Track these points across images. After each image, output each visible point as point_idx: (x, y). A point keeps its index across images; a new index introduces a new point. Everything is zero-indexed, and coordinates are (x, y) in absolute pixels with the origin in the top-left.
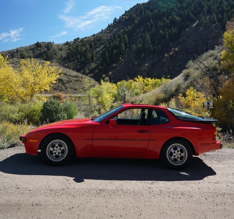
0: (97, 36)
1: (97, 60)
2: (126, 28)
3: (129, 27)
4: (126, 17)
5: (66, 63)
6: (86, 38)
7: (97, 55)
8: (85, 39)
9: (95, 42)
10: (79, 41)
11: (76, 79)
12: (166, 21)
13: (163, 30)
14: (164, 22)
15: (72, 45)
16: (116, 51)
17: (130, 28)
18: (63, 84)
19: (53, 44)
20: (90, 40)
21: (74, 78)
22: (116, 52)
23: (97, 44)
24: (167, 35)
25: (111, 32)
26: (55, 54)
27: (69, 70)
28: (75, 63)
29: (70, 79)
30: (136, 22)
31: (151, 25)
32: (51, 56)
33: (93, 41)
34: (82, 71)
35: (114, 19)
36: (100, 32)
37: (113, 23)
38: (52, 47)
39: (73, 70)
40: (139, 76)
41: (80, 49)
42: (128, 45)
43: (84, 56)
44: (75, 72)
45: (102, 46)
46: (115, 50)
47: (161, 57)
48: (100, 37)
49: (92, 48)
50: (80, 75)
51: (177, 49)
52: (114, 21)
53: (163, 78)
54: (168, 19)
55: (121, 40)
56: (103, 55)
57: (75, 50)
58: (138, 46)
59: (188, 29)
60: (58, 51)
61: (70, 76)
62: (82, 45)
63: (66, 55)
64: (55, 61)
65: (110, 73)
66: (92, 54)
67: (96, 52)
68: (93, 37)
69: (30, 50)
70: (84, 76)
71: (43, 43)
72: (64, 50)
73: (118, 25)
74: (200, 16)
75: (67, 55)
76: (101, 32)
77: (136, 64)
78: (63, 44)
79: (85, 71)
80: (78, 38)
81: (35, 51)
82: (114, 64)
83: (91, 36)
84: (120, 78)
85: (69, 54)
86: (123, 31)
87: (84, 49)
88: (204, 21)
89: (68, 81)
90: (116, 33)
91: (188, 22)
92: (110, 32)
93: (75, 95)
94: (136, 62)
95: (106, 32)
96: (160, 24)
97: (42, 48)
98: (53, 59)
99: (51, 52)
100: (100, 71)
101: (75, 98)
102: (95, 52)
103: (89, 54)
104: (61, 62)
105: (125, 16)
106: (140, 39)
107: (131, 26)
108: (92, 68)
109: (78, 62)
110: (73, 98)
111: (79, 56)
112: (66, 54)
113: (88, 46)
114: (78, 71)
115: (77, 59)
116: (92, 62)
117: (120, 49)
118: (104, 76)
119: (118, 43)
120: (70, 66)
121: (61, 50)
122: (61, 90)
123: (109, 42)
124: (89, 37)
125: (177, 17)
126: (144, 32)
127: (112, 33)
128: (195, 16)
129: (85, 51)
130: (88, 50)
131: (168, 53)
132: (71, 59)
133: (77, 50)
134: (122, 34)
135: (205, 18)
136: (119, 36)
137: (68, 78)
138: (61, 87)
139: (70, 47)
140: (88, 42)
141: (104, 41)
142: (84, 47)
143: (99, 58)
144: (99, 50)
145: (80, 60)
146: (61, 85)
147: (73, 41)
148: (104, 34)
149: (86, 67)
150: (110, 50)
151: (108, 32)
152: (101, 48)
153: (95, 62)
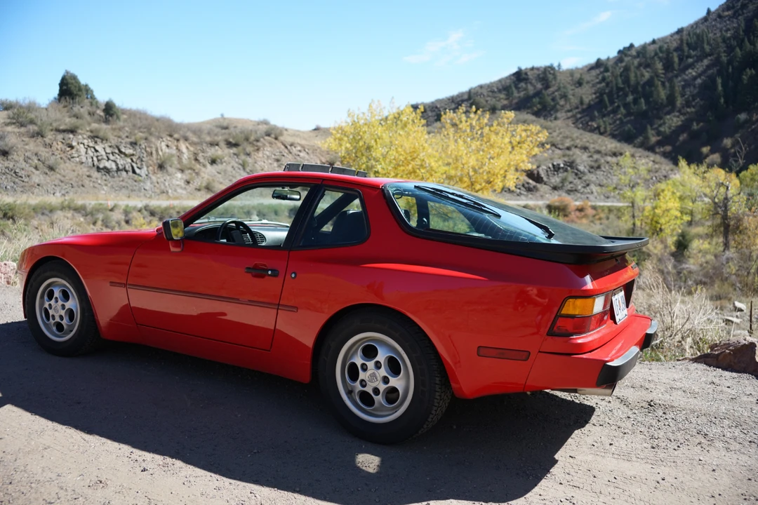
0: (689, 35)
1: (688, 104)
5: (592, 119)
6: (654, 42)
7: (688, 92)
8: (652, 47)
9: (682, 50)
10: (634, 54)
11: (615, 159)
15: (610, 69)
16: (750, 72)
18: (579, 175)
19: (559, 69)
20: (666, 46)
21: (609, 159)
22: (751, 77)
23: (689, 56)
25: (739, 15)
26: (564, 96)
27: (599, 137)
28: (619, 116)
29: (596, 161)
32: (552, 103)
33: (676, 49)
34: (640, 139)
36: (702, 19)
38: (555, 78)
39: (614, 136)
41: (636, 76)
43: (647, 96)
44: (612, 143)
45: (706, 62)
46: (748, 70)
48: (698, 36)
49: (673, 69)
50: (628, 149)
56: (709, 86)
57: (620, 80)
60: (573, 87)
61: (598, 152)
62: (640, 65)
63: (594, 96)
64: (564, 114)
65: (728, 142)
66: (672, 88)
67: (685, 81)
68: (676, 37)
69: (500, 91)
71: (532, 69)
72: (588, 82)
75: (597, 98)
76: (705, 19)
78: (586, 66)
79: (647, 138)
80: (632, 46)
81: (512, 93)
82: (740, 113)
83: (672, 35)
85: (601, 95)
87: (647, 75)
89: (592, 167)
92: (735, 15)
93: (609, 204)
95: (720, 16)
97: (531, 83)
98: (557, 111)
99: (553, 93)
100: (694, 136)
101: (606, 211)
102: (680, 82)
103: (660, 88)
104: (579, 116)
108: (670, 128)
109: (629, 114)
110: (603, 210)
111: (630, 98)
112: (595, 93)
113: (659, 66)
114: (627, 138)
115: (626, 106)
116: (668, 113)
118: (705, 150)
120: (605, 128)
121: (579, 83)
122: (570, 191)
123: (727, 47)
124: (663, 40)
127: (740, 18)
129: (650, 83)
130: (657, 76)
132: (606, 108)
133: (626, 81)
137: (591, 159)
138: (571, 183)
139: (606, 74)
140: (661, 55)
141: (711, 45)
142: (648, 70)
143: (694, 97)
144: (694, 74)
145: (634, 108)
146: (571, 177)
147: (615, 57)
148: (714, 23)
149: (651, 126)
150: (730, 70)
151: (727, 16)
152: (701, 69)
153: (679, 111)
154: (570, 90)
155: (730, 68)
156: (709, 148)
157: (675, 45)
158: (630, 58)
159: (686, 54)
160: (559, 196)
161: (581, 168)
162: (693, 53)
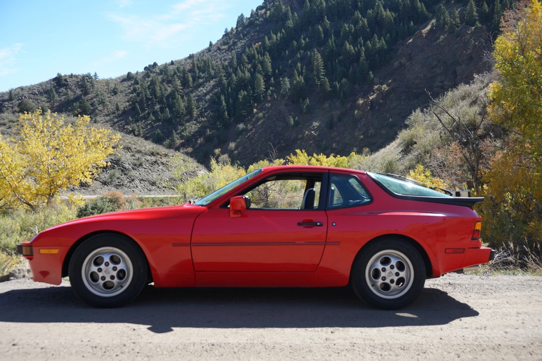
0: (198, 60)
1: (201, 115)
2: (266, 37)
3: (274, 37)
4: (265, 13)
5: (127, 124)
6: (172, 63)
7: (201, 104)
8: (171, 67)
9: (194, 72)
10: (158, 71)
11: (153, 158)
12: (361, 22)
13: (354, 43)
14: (356, 22)
15: (139, 81)
16: (243, 93)
17: (277, 39)
18: (124, 170)
19: (96, 78)
20: (182, 68)
21: (149, 158)
22: (244, 96)
23: (199, 77)
24: (363, 54)
25: (232, 50)
26: (102, 102)
27: (136, 138)
28: (149, 122)
29: (138, 159)
30: (290, 23)
31: (326, 32)
32: (92, 108)
33: (190, 71)
34: (167, 142)
35: (239, 17)
36: (206, 49)
37: (237, 28)
38: (93, 86)
39: (146, 139)
40: (298, 151)
41: (161, 89)
42: (272, 79)
43: (171, 107)
44: (149, 144)
45: (212, 83)
46: (242, 91)
47: (349, 105)
48: (205, 62)
49: (189, 86)
50: (162, 149)
51: (385, 86)
52: (238, 22)
53: (353, 153)
54: (364, 14)
55: (254, 67)
56: (215, 103)
57: (148, 93)
58: (295, 82)
59: (411, 40)
60: (109, 95)
61: (139, 152)
62: (163, 81)
63: (128, 104)
64: (103, 118)
65: (232, 145)
66: (189, 101)
67: (199, 96)
68: (189, 61)
69: (41, 94)
70: (171, 152)
71: (71, 76)
72: (121, 92)
73: (248, 33)
74: (440, 7)
75: (130, 105)
76: (209, 50)
77: (292, 123)
78: (119, 78)
79: (173, 141)
80: (155, 64)
81: (54, 97)
82: (239, 124)
83: (186, 59)
84: (256, 155)
85: (134, 103)
86: (260, 46)
87: (169, 90)
88: (448, 19)
89: (135, 165)
90: (244, 51)
91: (412, 23)
92: (230, 49)
93: (153, 196)
94: (292, 119)
95: (219, 49)
96: (347, 29)
97: (70, 89)
98: (96, 115)
99: (92, 99)
100: (208, 140)
101: (151, 202)
102: (195, 97)
103: (180, 100)
104: (116, 120)
105: (263, 11)
106: (299, 65)
107: (279, 35)
108: (190, 133)
109: (157, 120)
110: (148, 202)
111: (157, 107)
112: (128, 102)
113: (178, 83)
114: (158, 140)
115: (155, 113)
116: (188, 121)
117: (253, 89)
118: (217, 151)
119: (248, 74)
120: (139, 131)
121: (115, 92)
122: (118, 185)
123: (227, 73)
124: (179, 62)
125: (385, 11)
126: (308, 47)
127: (233, 51)
128: (427, 8)
129: (172, 95)
130: (178, 91)
131: (365, 95)
132: (139, 114)
133: (154, 93)
134: (258, 53)
135: (450, 13)
136: (251, 58)
137: (134, 157)
138: (118, 178)
139: (136, 86)
140: (179, 74)
141: (215, 70)
142: (170, 85)
143: (206, 110)
144: (204, 91)
145: (161, 116)
146: (118, 173)
147: (143, 72)
148: (215, 53)
149: (176, 132)
150: (230, 90)
151: (223, 49)
152: (209, 88)
153: (196, 120)
154: (107, 97)
155: (230, 88)
156: (220, 149)
157: (188, 67)
158: (155, 74)
159: (197, 75)
160: (109, 190)
161: (127, 166)
162: (203, 75)
